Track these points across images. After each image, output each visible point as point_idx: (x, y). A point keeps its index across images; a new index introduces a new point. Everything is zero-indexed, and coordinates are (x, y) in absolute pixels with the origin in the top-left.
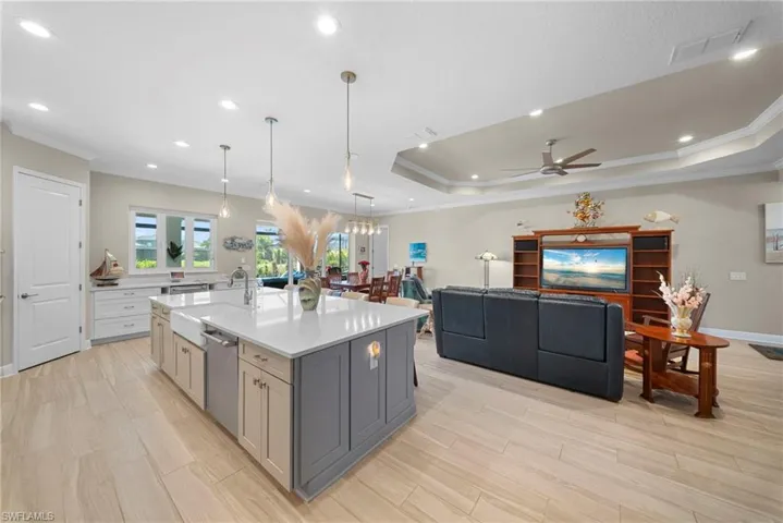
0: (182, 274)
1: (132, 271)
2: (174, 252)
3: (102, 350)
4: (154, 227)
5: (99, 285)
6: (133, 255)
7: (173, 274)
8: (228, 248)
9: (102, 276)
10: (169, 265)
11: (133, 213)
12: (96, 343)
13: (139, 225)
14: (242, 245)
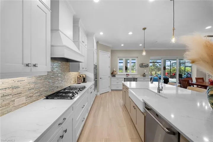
0: (129, 75)
1: (118, 73)
2: (126, 68)
3: (113, 92)
4: (122, 63)
5: (112, 76)
6: (118, 69)
7: (127, 74)
8: (141, 67)
9: (113, 74)
10: (125, 72)
11: (118, 59)
12: (112, 90)
13: (120, 63)
14: (145, 66)
